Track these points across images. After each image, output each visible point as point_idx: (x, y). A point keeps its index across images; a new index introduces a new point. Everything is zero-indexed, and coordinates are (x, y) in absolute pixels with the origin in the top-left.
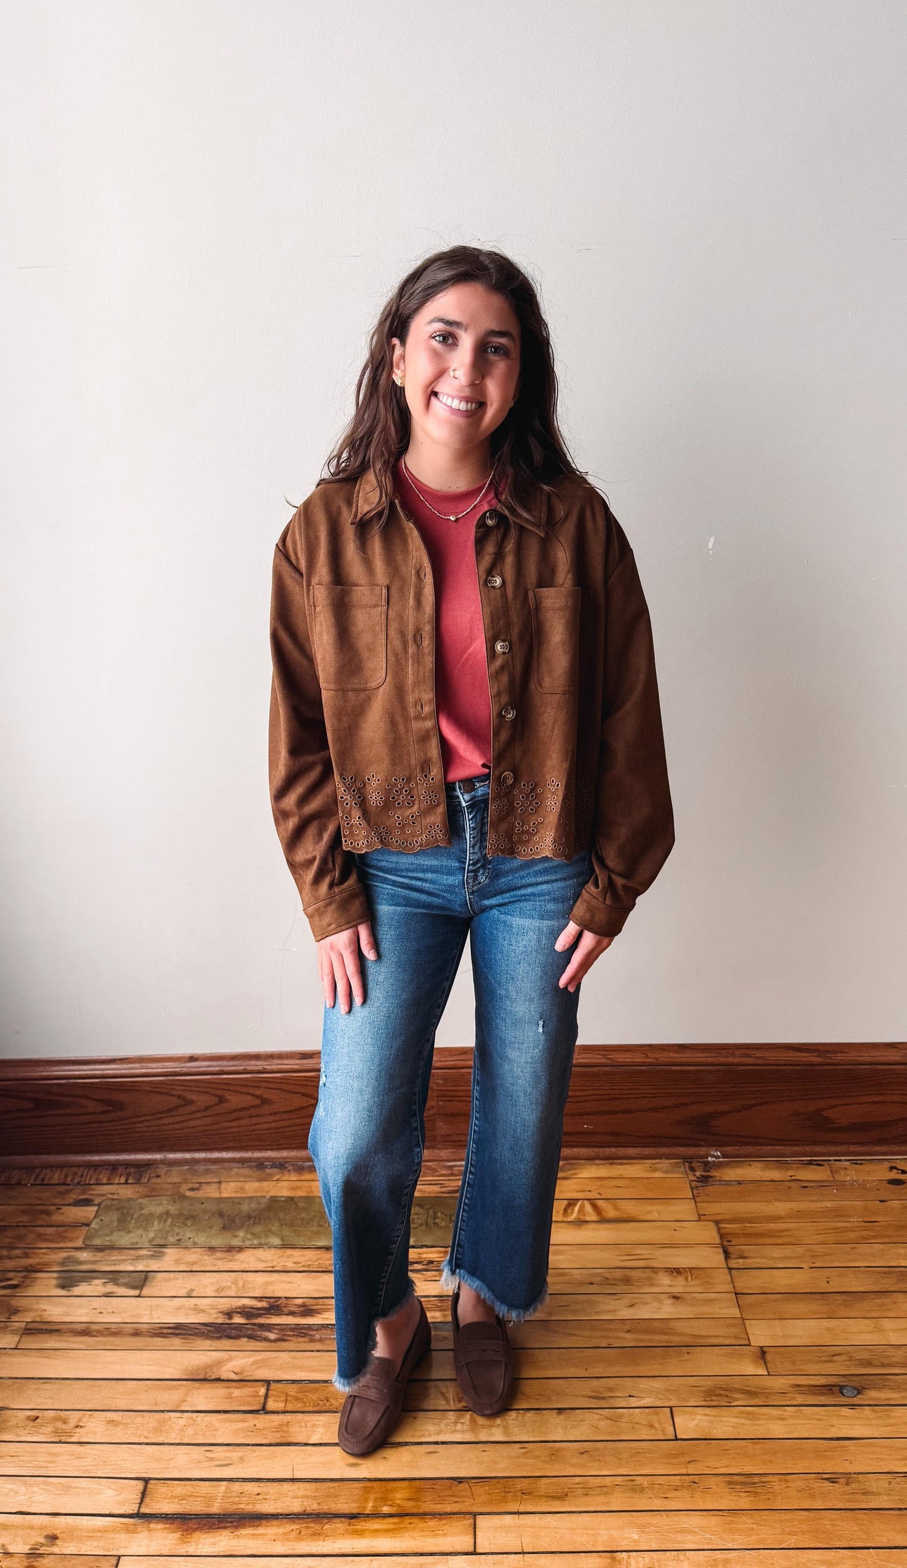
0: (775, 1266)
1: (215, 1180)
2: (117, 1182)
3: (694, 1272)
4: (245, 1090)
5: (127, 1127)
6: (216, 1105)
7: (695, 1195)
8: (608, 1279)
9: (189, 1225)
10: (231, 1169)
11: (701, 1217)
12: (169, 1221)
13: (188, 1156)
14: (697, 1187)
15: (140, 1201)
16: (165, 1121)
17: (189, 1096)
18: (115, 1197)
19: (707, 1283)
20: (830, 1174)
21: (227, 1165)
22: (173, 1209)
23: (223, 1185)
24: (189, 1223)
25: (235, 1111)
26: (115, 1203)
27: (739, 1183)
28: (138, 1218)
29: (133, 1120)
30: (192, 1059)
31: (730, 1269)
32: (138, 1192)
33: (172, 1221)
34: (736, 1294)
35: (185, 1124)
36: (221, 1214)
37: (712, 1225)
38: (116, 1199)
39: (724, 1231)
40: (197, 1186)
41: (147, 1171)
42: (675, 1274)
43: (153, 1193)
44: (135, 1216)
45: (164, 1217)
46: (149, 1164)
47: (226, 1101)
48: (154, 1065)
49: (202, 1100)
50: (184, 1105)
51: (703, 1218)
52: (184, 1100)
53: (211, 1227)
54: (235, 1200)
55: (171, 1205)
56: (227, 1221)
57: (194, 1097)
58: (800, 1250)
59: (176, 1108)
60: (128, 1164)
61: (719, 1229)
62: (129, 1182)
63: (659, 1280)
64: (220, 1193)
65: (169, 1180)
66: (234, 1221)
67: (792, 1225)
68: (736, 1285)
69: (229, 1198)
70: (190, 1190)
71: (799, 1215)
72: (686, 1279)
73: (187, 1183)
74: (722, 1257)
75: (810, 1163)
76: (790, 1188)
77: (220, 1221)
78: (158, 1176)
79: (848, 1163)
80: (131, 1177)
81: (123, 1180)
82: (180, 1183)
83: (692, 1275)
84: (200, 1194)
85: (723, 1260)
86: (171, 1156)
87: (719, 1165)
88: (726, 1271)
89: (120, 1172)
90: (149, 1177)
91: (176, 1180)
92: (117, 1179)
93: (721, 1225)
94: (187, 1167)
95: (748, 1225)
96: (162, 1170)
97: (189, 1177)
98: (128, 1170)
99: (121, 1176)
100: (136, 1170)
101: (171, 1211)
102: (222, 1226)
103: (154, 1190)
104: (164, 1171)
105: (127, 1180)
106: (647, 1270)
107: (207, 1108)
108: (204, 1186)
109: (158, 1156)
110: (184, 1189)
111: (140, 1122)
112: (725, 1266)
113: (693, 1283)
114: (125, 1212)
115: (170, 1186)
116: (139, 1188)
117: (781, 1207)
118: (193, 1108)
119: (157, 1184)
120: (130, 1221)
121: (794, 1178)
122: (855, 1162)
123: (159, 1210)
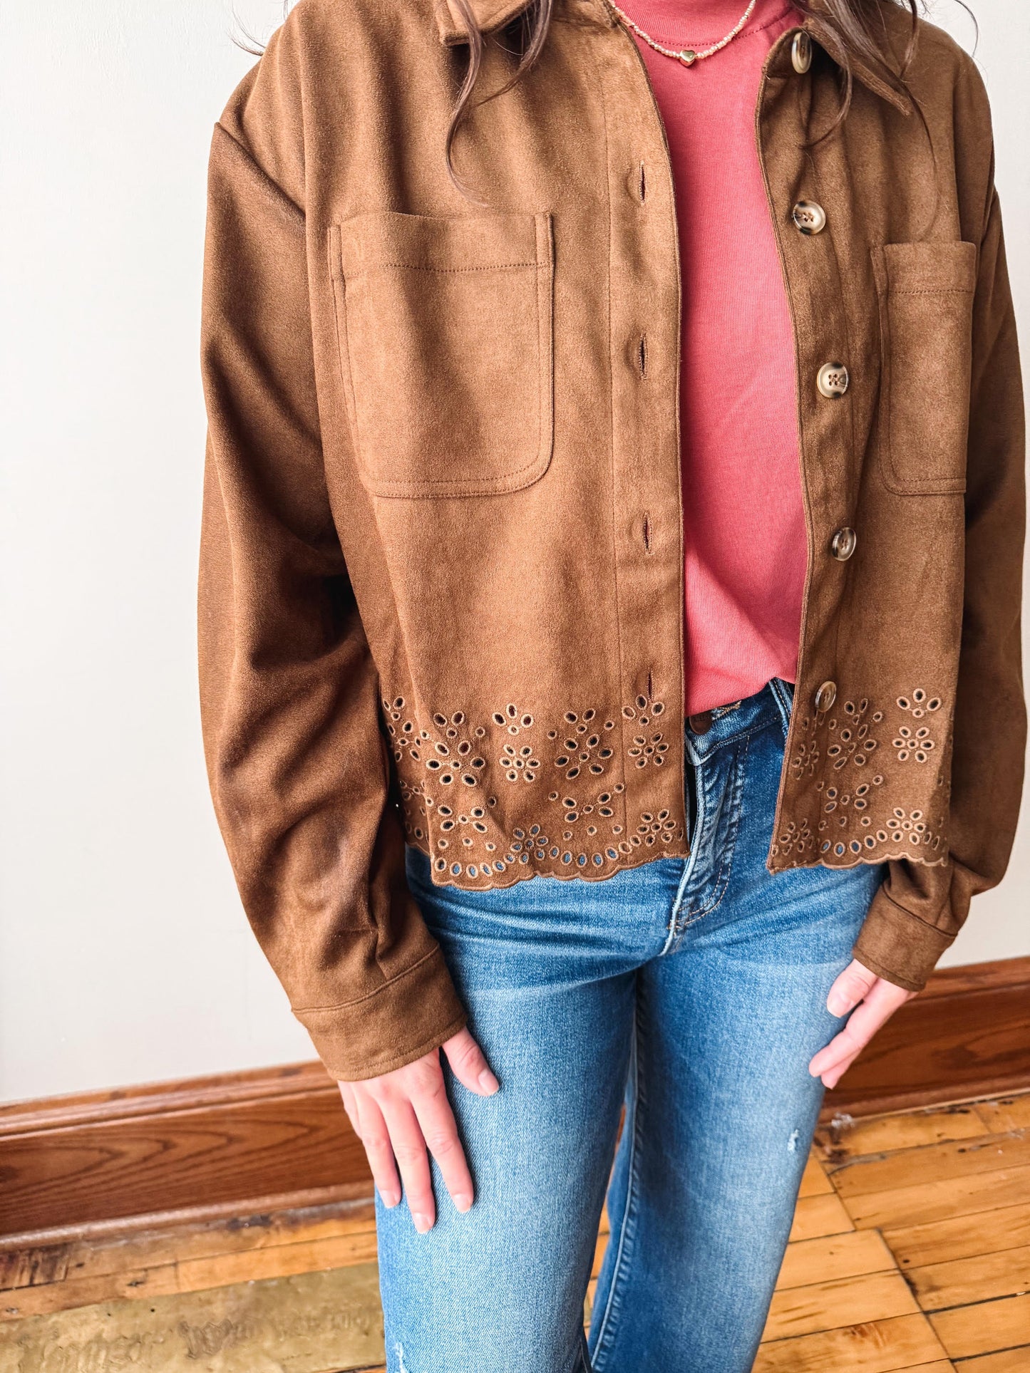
0: (979, 1298)
1: (167, 1262)
2: (16, 1284)
3: (882, 1328)
4: (201, 1128)
5: (25, 1198)
6: (159, 1152)
7: (836, 1186)
8: (772, 1363)
9: (134, 1358)
10: (190, 1234)
11: (856, 1224)
12: (103, 1354)
13: (123, 1223)
14: (833, 1173)
15: (54, 1318)
16: (85, 1183)
17: (117, 1147)
18: (15, 1315)
19: (906, 1347)
20: (980, 1124)
21: (183, 1228)
22: (108, 1329)
23: (182, 1269)
24: (134, 1354)
25: (190, 1156)
26: (14, 1329)
27: (883, 1156)
28: (51, 1356)
29: (35, 1188)
30: (116, 1095)
31: (927, 1313)
32: (51, 1301)
33: (107, 1356)
34: (953, 1361)
35: (113, 1184)
36: (183, 1328)
37: (875, 1237)
38: (17, 1320)
39: (894, 1243)
40: (140, 1275)
41: (63, 1255)
42: (858, 1336)
43: (76, 1300)
44: (46, 1354)
45: (94, 1348)
46: (64, 1246)
47: (175, 1146)
48: (57, 1111)
49: (135, 1150)
50: (107, 1160)
51: (859, 1224)
52: (109, 1152)
53: (169, 1357)
54: (202, 1296)
55: (104, 1322)
56: (194, 1342)
57: (124, 1147)
58: (999, 1261)
59: (100, 1164)
60: (32, 1249)
61: (886, 1241)
62: (36, 1281)
63: (841, 1352)
64: (178, 1284)
65: (98, 1271)
66: (205, 1340)
67: (972, 1220)
68: (946, 1342)
69: (194, 1292)
70: (131, 1285)
71: (974, 1200)
72: (876, 1343)
73: (125, 1272)
74: (906, 1291)
75: (952, 1110)
76: (944, 1155)
77: (181, 1342)
78: (80, 1265)
79: (995, 1104)
80: (38, 1271)
81: (26, 1281)
82: (114, 1274)
83: (881, 1334)
84: (147, 1291)
85: (911, 1298)
86: (98, 1227)
87: (848, 1131)
88: (922, 1318)
89: (20, 1264)
90: (67, 1269)
91: (108, 1269)
92: (17, 1277)
93: (888, 1234)
94: (123, 1242)
95: (919, 1228)
96: (86, 1253)
97: (128, 1259)
98: (33, 1259)
99: (22, 1272)
100: (46, 1256)
101: (104, 1335)
102: (186, 1351)
103: (75, 1293)
104: (89, 1255)
105: (32, 1279)
106: (821, 1336)
107: (145, 1159)
108: (153, 1276)
109: (78, 1230)
110: (122, 1283)
111: (45, 1190)
112: (918, 1310)
113: (889, 1349)
114: (31, 1347)
115: (101, 1280)
116: (52, 1293)
117: (946, 1191)
118: (124, 1161)
119: (79, 1280)
120: (40, 1363)
121: (944, 1137)
122: (1004, 1102)
123: (83, 1334)
